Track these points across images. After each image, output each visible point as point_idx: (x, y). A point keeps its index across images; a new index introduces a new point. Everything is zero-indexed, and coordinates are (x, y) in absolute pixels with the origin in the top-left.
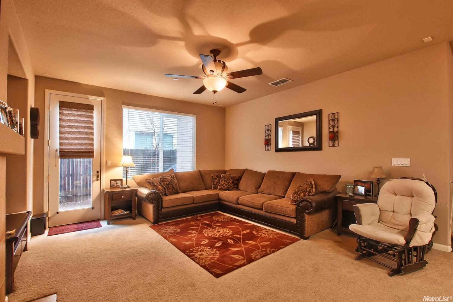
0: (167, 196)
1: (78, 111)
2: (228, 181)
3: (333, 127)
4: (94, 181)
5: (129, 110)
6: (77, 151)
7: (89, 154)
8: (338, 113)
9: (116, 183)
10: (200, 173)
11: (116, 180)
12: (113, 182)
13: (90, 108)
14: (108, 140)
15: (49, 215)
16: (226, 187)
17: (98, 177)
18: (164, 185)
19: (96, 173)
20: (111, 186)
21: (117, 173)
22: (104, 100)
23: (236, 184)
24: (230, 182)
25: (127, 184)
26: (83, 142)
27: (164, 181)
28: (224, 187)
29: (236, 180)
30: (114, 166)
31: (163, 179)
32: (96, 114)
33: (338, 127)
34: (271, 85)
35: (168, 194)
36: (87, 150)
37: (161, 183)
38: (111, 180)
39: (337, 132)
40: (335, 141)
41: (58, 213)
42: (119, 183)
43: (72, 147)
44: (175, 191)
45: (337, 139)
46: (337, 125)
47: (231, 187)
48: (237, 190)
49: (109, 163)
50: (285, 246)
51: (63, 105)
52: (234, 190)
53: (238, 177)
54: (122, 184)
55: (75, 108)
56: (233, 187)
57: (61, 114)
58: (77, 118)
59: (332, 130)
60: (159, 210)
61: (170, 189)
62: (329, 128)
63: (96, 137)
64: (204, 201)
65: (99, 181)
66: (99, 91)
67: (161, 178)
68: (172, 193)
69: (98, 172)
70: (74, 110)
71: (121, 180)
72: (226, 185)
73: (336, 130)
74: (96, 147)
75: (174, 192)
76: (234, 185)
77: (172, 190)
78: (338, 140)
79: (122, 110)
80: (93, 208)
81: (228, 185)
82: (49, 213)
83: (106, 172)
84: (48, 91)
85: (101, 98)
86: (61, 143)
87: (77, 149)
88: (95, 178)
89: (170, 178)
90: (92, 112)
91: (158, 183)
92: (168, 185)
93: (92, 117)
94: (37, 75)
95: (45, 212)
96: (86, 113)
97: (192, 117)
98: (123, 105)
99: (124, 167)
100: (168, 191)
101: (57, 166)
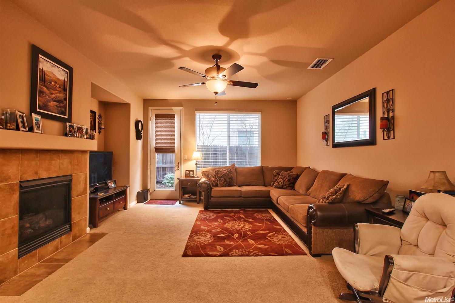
0: (218, 187)
1: (166, 119)
2: (284, 179)
3: (388, 111)
4: (176, 170)
5: (200, 115)
6: (165, 148)
7: (171, 150)
8: (393, 90)
9: (190, 173)
10: (262, 168)
11: (189, 171)
12: (188, 172)
13: (172, 116)
14: (185, 139)
15: (151, 191)
16: (281, 185)
17: (178, 167)
18: (218, 178)
19: (177, 165)
20: (187, 175)
21: (190, 165)
22: (182, 109)
23: (291, 183)
24: (286, 180)
25: (196, 174)
26: (168, 141)
27: (219, 174)
28: (279, 184)
29: (293, 178)
30: (189, 160)
31: (218, 172)
32: (177, 120)
33: (393, 111)
34: (311, 69)
35: (219, 185)
36: (170, 147)
37: (215, 176)
38: (186, 170)
39: (393, 117)
40: (390, 131)
41: (155, 190)
42: (192, 173)
43: (162, 145)
44: (227, 183)
45: (392, 128)
46: (392, 108)
47: (285, 185)
48: (291, 190)
49: (186, 157)
50: (277, 255)
51: (158, 116)
52: (288, 189)
53: (295, 176)
54: (193, 174)
55: (164, 118)
56: (288, 185)
57: (156, 123)
58: (165, 125)
59: (387, 116)
60: (208, 198)
61: (222, 181)
62: (384, 113)
63: (177, 137)
64: (252, 196)
65: (179, 170)
66: (179, 103)
67: (216, 171)
68: (224, 185)
69: (178, 163)
70: (164, 119)
71: (193, 171)
72: (282, 182)
73: (391, 114)
74: (176, 145)
75: (226, 185)
76: (289, 184)
77: (224, 182)
78: (393, 130)
79: (195, 115)
80: (175, 190)
81: (284, 183)
82: (151, 190)
83: (183, 163)
84: (150, 108)
85: (181, 108)
86: (156, 142)
87: (165, 147)
88: (176, 168)
89: (226, 172)
90: (174, 119)
91: (212, 175)
92: (221, 177)
93: (174, 123)
94: (145, 98)
95: (148, 188)
96: (170, 121)
97: (258, 115)
98: (195, 112)
99: (195, 161)
100: (219, 183)
101: (154, 158)
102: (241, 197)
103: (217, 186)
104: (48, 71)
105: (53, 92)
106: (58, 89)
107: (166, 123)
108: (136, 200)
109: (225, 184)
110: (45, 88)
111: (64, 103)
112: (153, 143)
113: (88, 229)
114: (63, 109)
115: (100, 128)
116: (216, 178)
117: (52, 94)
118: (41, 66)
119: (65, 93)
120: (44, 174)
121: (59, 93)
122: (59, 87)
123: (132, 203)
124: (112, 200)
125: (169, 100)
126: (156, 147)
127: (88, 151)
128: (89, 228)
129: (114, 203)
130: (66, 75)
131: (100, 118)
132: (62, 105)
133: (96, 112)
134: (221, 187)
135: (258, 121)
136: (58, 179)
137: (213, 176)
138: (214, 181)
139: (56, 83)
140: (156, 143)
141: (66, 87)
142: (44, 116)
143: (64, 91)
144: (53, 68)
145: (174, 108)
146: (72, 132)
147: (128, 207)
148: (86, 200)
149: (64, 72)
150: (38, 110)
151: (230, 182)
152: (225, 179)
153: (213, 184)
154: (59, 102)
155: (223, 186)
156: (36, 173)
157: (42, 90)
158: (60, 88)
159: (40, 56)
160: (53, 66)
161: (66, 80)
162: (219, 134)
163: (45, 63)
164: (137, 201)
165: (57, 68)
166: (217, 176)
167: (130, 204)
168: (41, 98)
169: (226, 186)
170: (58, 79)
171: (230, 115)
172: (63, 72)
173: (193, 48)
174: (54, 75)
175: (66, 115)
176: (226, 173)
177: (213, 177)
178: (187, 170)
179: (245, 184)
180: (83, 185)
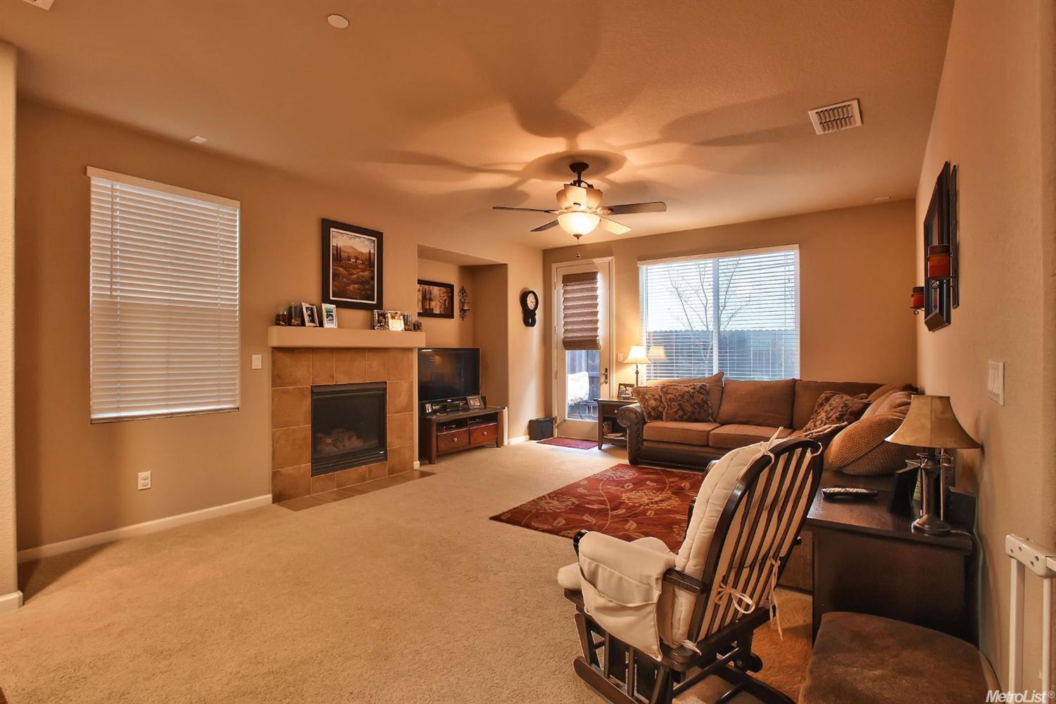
0: (662, 420)
1: (581, 284)
4: (603, 383)
6: (580, 339)
7: (591, 343)
8: (955, 168)
9: (626, 390)
10: (794, 386)
11: (626, 385)
12: (623, 388)
13: (590, 277)
14: (619, 321)
15: (558, 422)
17: (606, 378)
18: (665, 401)
19: (604, 372)
20: (620, 394)
21: (627, 374)
22: (612, 260)
26: (587, 326)
27: (669, 393)
30: (621, 364)
31: (668, 389)
32: (600, 284)
34: (828, 132)
35: (665, 417)
36: (590, 339)
37: (660, 397)
38: (620, 384)
41: (563, 421)
42: (629, 389)
43: (575, 335)
49: (621, 357)
54: (632, 392)
55: (578, 281)
57: (565, 292)
58: (579, 295)
60: (638, 441)
61: (672, 408)
63: (601, 316)
65: (608, 383)
66: (605, 249)
67: (663, 387)
68: (677, 417)
69: (606, 370)
70: (577, 284)
71: (631, 386)
74: (601, 334)
75: (681, 417)
77: (678, 411)
78: (958, 279)
79: (637, 268)
82: (558, 419)
83: (616, 371)
84: (554, 266)
85: (609, 259)
86: (565, 329)
87: (581, 337)
88: (603, 379)
89: (687, 389)
90: (595, 283)
91: (653, 396)
92: (671, 400)
93: (595, 289)
94: (545, 248)
95: (553, 416)
96: (589, 286)
97: (793, 249)
98: (639, 262)
99: (635, 366)
100: (666, 413)
101: (563, 359)
102: (707, 446)
103: (659, 417)
104: (345, 246)
105: (354, 271)
106: (360, 266)
107: (581, 290)
108: (525, 435)
109: (679, 417)
110: (341, 269)
111: (369, 284)
112: (559, 332)
113: (417, 464)
114: (369, 293)
115: (463, 311)
116: (661, 402)
117: (352, 274)
118: (333, 242)
119: (372, 269)
120: (344, 380)
121: (363, 271)
122: (362, 264)
123: (516, 438)
124: (465, 425)
125: (589, 245)
126: (565, 338)
127: (415, 348)
128: (418, 462)
129: (469, 431)
130: (373, 244)
131: (463, 294)
132: (367, 287)
133: (453, 286)
134: (667, 421)
135: (792, 268)
136: (361, 387)
137: (657, 397)
138: (654, 409)
139: (357, 259)
140: (566, 331)
141: (372, 260)
142: (340, 305)
143: (370, 267)
144: (353, 240)
145: (598, 261)
146: (381, 322)
147: (506, 442)
148: (412, 420)
149: (370, 241)
150: (331, 298)
151: (693, 413)
152: (679, 405)
153: (649, 414)
154: (363, 283)
155: (675, 420)
156: (332, 377)
157: (337, 272)
158: (364, 264)
159: (332, 229)
160: (351, 238)
161: (372, 251)
162: (744, 303)
163: (340, 236)
164: (528, 437)
165: (357, 239)
166: (665, 397)
167: (511, 440)
168: (336, 283)
169: (681, 419)
170: (361, 253)
171: (720, 260)
172: (367, 242)
173: (524, 165)
174: (355, 249)
175: (374, 301)
176: (688, 392)
177: (655, 400)
178: (622, 384)
179: (738, 420)
180: (407, 398)
